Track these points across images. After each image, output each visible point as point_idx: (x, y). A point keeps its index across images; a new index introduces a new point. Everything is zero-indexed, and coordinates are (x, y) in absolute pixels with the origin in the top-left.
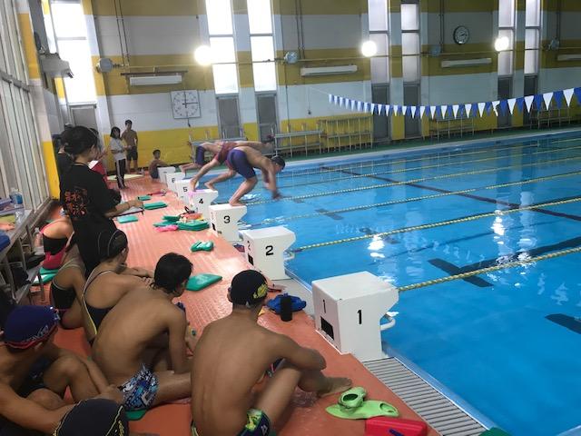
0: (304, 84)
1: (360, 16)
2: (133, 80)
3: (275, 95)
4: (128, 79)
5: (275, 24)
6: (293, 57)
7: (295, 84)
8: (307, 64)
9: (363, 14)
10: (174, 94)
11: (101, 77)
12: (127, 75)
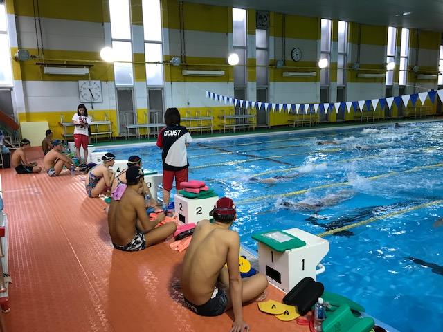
0: (185, 81)
1: (227, 34)
2: (47, 70)
3: (163, 89)
4: (42, 69)
5: (164, 35)
6: (176, 61)
7: (178, 81)
8: (187, 67)
10: (81, 83)
11: (18, 65)
12: (42, 65)
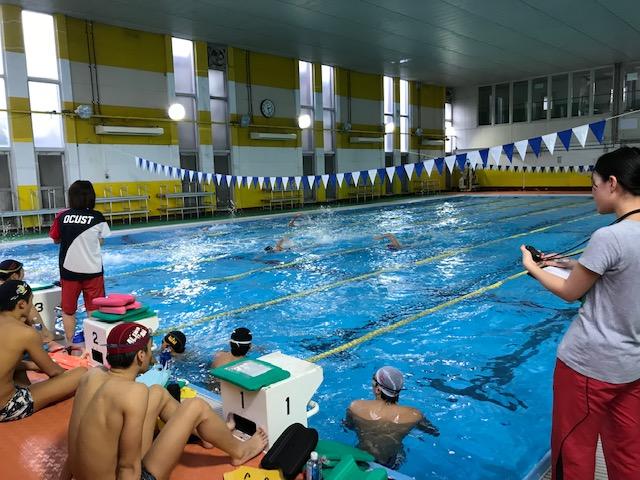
0: (100, 143)
1: (165, 75)
3: (63, 153)
5: (61, 70)
6: (85, 111)
7: (89, 142)
8: (104, 121)
9: (168, 74)
